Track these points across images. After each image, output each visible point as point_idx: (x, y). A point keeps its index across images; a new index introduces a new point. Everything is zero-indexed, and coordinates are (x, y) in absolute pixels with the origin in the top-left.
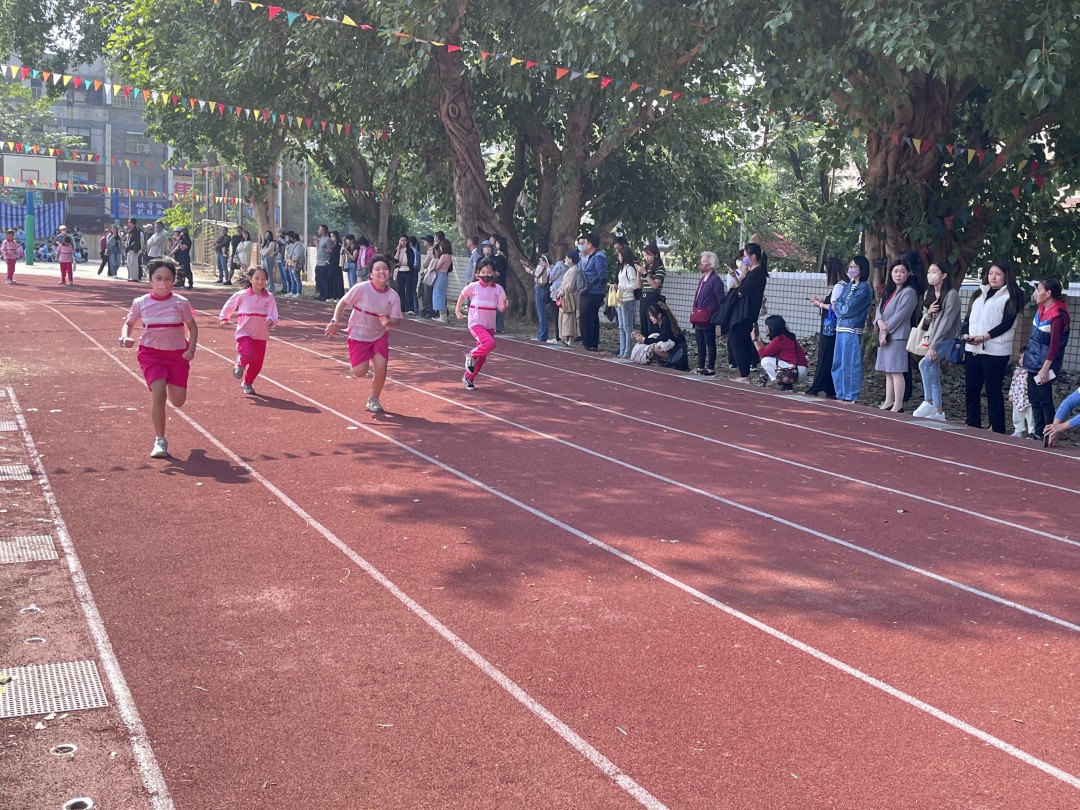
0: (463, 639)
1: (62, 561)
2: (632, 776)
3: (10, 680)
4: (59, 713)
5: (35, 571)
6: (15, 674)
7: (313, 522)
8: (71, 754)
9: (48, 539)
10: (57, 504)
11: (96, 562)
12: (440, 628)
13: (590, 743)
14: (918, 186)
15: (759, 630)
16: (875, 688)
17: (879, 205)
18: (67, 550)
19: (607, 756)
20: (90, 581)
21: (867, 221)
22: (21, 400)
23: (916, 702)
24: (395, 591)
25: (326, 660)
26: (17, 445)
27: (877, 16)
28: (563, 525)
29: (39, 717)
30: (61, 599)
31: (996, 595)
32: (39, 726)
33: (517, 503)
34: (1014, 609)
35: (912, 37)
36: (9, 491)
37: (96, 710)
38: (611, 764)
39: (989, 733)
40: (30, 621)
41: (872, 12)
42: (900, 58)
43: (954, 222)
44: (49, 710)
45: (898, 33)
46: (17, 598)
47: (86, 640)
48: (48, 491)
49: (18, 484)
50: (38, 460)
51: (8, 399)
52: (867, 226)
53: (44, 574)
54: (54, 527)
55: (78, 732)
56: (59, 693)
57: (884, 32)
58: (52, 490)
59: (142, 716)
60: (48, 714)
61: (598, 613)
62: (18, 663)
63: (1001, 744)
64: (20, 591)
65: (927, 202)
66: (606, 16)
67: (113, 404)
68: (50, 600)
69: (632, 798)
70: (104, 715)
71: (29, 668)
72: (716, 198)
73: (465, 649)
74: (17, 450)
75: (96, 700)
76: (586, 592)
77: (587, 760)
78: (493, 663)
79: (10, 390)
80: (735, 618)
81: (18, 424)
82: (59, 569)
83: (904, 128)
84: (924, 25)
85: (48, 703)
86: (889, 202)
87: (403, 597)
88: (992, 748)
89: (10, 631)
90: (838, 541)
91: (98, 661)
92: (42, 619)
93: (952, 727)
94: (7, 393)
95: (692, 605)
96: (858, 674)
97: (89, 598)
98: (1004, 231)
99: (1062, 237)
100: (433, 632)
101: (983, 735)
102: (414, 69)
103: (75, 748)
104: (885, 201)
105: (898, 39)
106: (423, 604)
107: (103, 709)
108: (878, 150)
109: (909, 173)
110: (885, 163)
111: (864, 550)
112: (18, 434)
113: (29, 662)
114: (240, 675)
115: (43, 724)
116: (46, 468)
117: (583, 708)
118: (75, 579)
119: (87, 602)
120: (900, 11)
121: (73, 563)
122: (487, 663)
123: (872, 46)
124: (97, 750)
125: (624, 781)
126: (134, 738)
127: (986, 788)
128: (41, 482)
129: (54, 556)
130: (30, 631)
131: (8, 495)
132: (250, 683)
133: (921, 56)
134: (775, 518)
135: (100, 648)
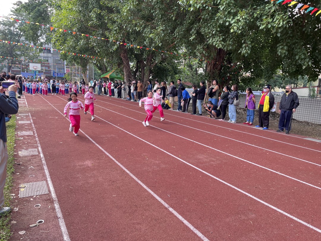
0: (131, 172)
1: (39, 155)
2: (172, 208)
3: (25, 187)
4: (37, 196)
5: (33, 157)
6: (26, 185)
7: (96, 144)
8: (39, 207)
9: (36, 149)
10: (39, 141)
11: (47, 155)
12: (126, 170)
13: (162, 199)
14: (217, 72)
15: (195, 169)
16: (222, 182)
17: (210, 76)
18: (41, 152)
19: (166, 203)
20: (46, 160)
21: (208, 79)
22: (31, 115)
23: (231, 186)
24: (115, 161)
25: (100, 179)
26: (30, 126)
27: (212, 37)
28: (150, 144)
29: (32, 197)
30: (38, 164)
31: (242, 159)
32: (32, 199)
33: (140, 139)
34: (247, 162)
35: (219, 41)
36: (28, 138)
37: (46, 194)
38: (167, 205)
39: (248, 193)
40: (31, 171)
41: (211, 36)
42: (217, 46)
43: (224, 79)
44: (34, 195)
45: (216, 41)
46: (28, 165)
47: (44, 175)
48: (37, 138)
49: (30, 136)
50: (35, 130)
51: (29, 116)
52: (207, 80)
53: (35, 158)
54: (38, 146)
55: (41, 201)
56: (37, 190)
57: (213, 41)
58: (38, 137)
59: (57, 195)
60: (34, 196)
61: (160, 165)
62: (28, 182)
63: (251, 196)
64: (29, 163)
65: (219, 75)
66: (156, 36)
67: (52, 117)
68: (36, 165)
69: (173, 214)
70: (47, 196)
71: (30, 183)
72: (176, 74)
73: (132, 175)
74: (30, 128)
75: (46, 192)
76: (157, 160)
77: (162, 204)
78: (138, 179)
79: (30, 114)
80: (190, 166)
81: (31, 122)
82: (38, 157)
83: (215, 60)
84: (221, 39)
85: (34, 193)
86: (212, 75)
87: (117, 162)
88: (250, 197)
89: (26, 173)
90: (208, 147)
91: (47, 181)
92: (34, 170)
93: (240, 192)
94: (29, 114)
95: (180, 162)
96: (218, 179)
97: (45, 164)
98: (234, 81)
99: (245, 82)
100: (124, 171)
101: (247, 194)
102: (116, 47)
103: (40, 205)
104: (211, 75)
105: (216, 42)
106: (122, 164)
107: (47, 194)
108: (209, 65)
109: (216, 69)
110: (211, 67)
111: (214, 149)
112: (31, 124)
113: (30, 182)
114: (80, 183)
115: (33, 199)
116: (37, 132)
117: (159, 190)
118: (42, 159)
119: (45, 165)
120: (216, 36)
121: (42, 155)
122: (137, 179)
123: (211, 43)
124: (45, 206)
125: (171, 209)
126: (55, 202)
127: (251, 208)
128: (35, 135)
129: (37, 153)
130: (31, 173)
131: (28, 139)
132: (83, 186)
133: (221, 45)
134: (195, 142)
135: (47, 177)
